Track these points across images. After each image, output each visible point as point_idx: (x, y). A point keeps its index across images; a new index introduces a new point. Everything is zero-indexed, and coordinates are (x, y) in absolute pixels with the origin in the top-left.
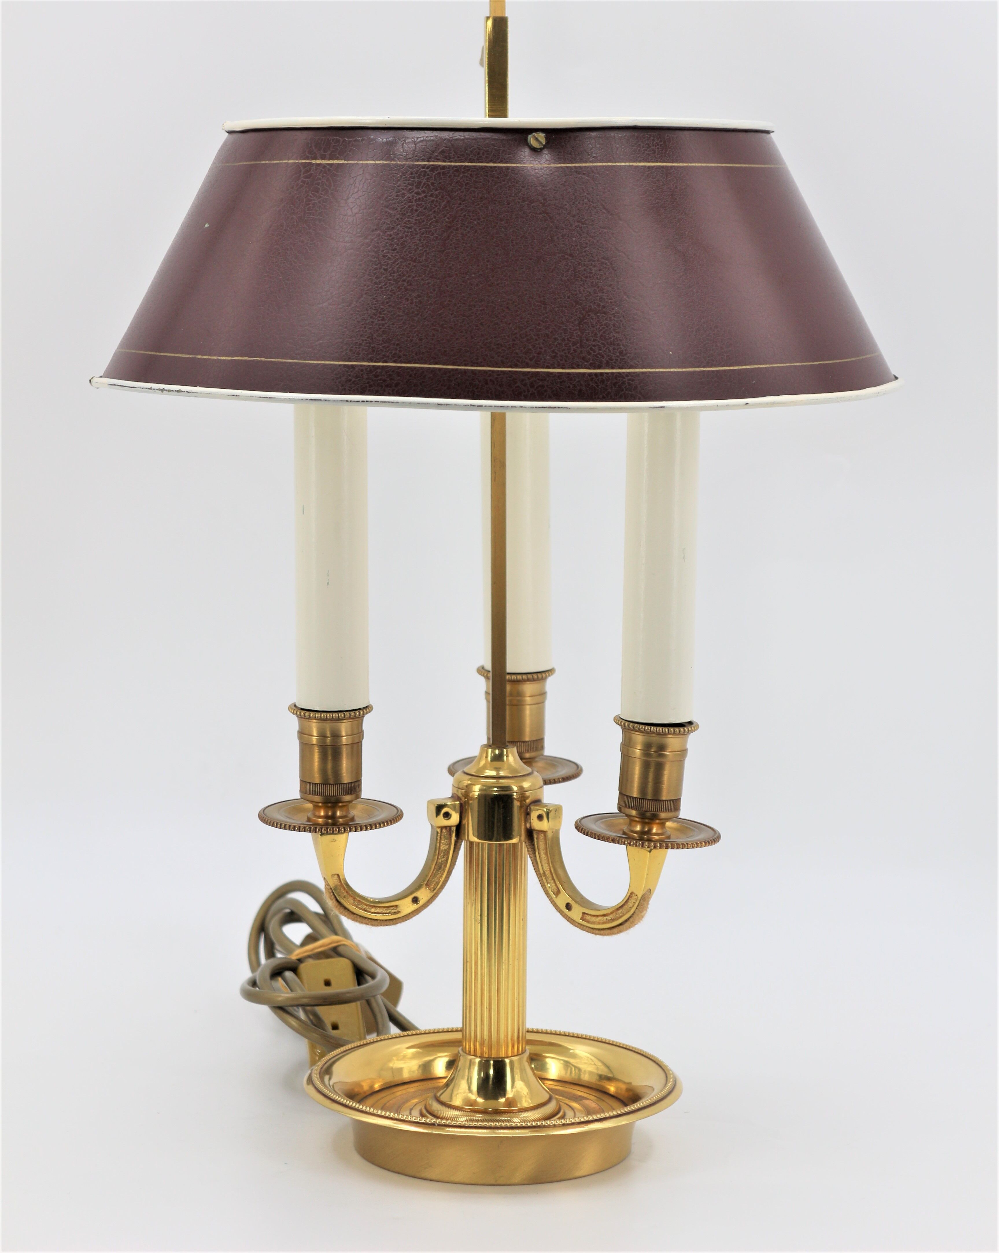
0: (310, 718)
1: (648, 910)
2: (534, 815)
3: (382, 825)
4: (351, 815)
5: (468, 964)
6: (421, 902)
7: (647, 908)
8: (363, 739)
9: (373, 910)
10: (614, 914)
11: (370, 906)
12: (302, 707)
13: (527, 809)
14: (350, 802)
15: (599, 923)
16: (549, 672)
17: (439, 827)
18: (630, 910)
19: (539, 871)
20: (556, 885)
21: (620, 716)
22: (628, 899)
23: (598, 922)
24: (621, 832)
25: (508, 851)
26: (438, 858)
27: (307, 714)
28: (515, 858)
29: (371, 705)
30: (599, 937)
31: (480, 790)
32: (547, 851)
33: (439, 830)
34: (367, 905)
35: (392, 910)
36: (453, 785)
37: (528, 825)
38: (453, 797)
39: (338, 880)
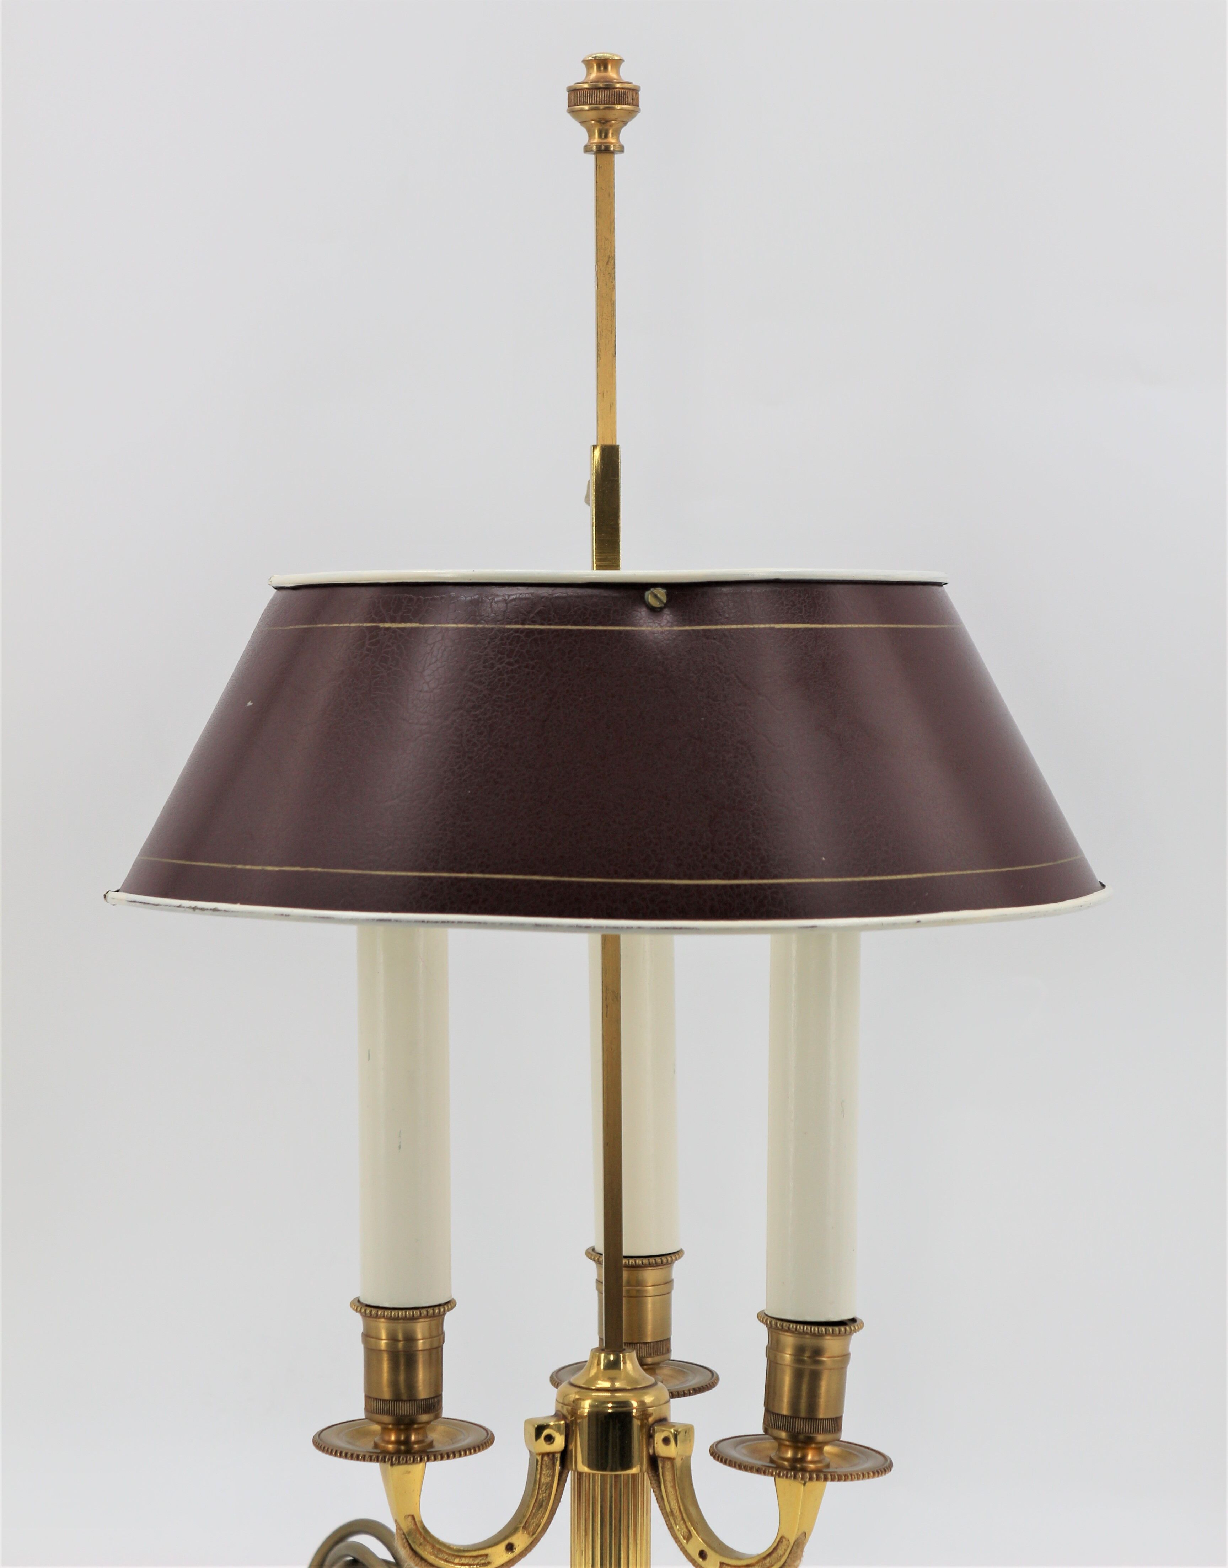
0: (377, 1317)
2: (659, 1437)
3: (467, 1452)
4: (428, 1440)
6: (518, 1550)
7: (802, 1556)
8: (443, 1342)
9: (457, 1561)
11: (453, 1555)
12: (368, 1303)
13: (650, 1430)
14: (428, 1423)
16: (676, 1254)
17: (539, 1454)
18: (780, 1559)
19: (665, 1509)
20: (687, 1527)
21: (765, 1311)
22: (777, 1545)
24: (768, 1460)
25: (626, 1484)
26: (538, 1493)
27: (374, 1312)
28: (635, 1495)
29: (453, 1299)
31: (591, 1406)
32: (675, 1484)
33: (539, 1458)
34: (449, 1554)
35: (481, 1560)
36: (556, 1400)
37: (651, 1451)
38: (556, 1415)
39: (413, 1523)
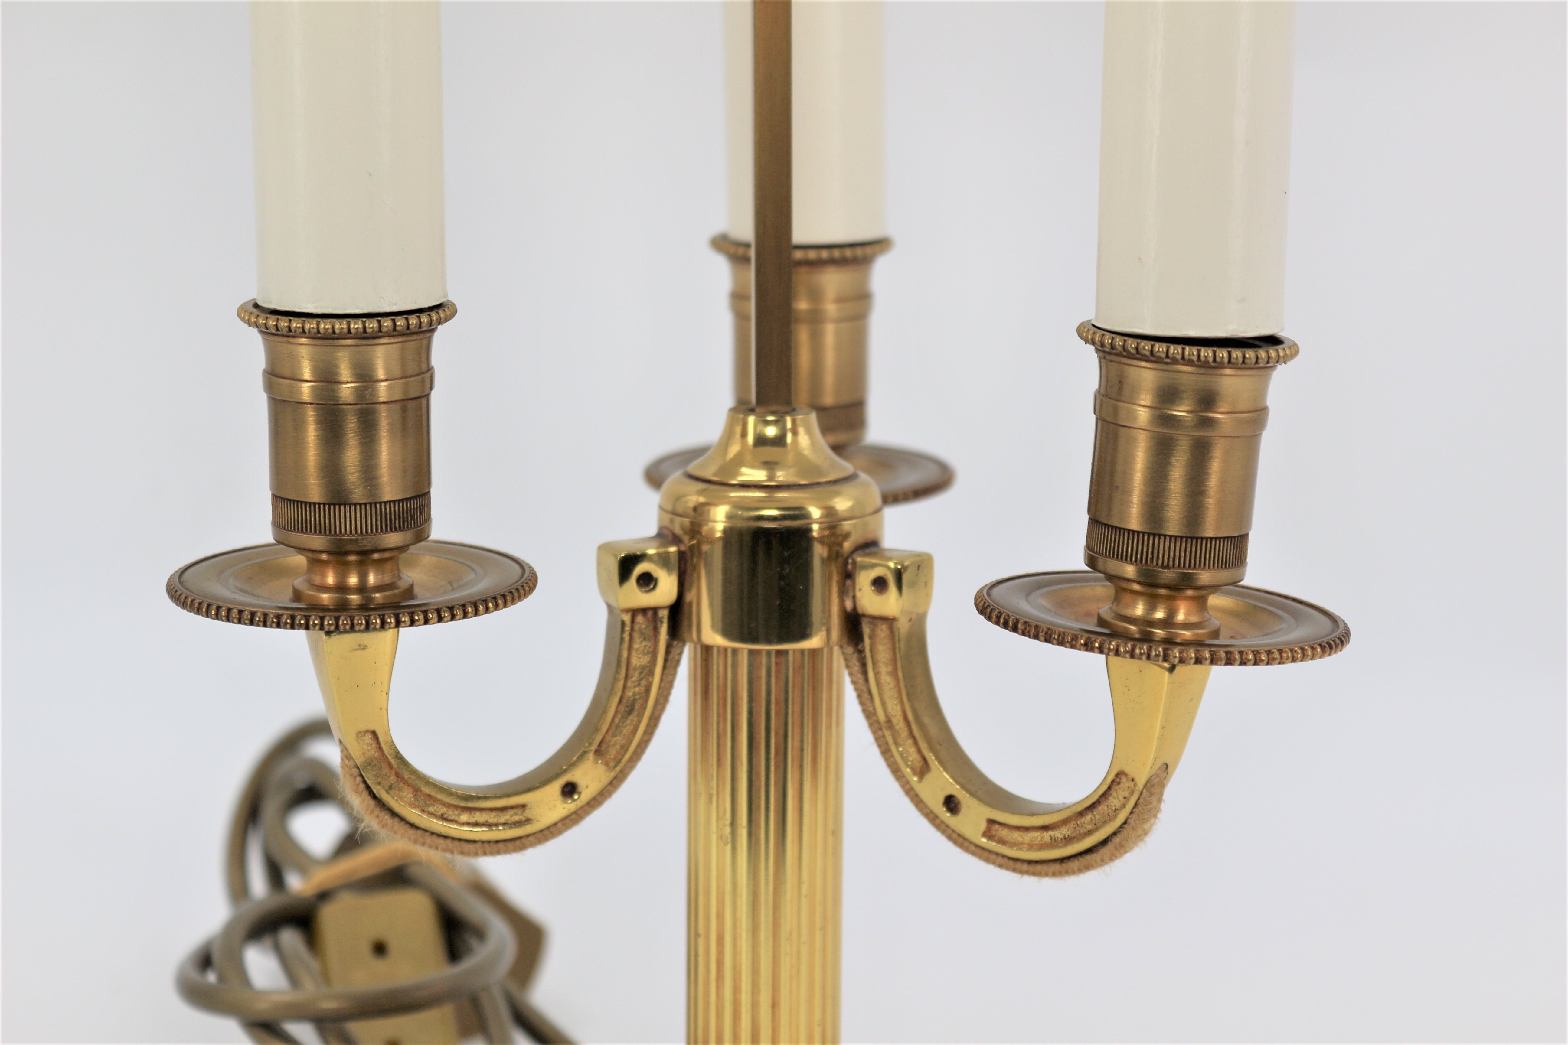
0: (290, 334)
1: (1160, 816)
2: (864, 579)
3: (481, 608)
4: (403, 585)
5: (701, 941)
6: (585, 796)
7: (1157, 810)
8: (431, 388)
9: (464, 817)
10: (1072, 824)
11: (457, 807)
12: (274, 307)
13: (846, 563)
14: (402, 549)
15: (1031, 847)
16: (880, 245)
17: (627, 611)
18: (1115, 817)
19: (875, 714)
20: (919, 751)
21: (1091, 320)
22: (1109, 788)
23: (1029, 845)
24: (1095, 620)
25: (799, 668)
26: (625, 687)
27: (284, 323)
28: (815, 687)
29: (449, 300)
30: (1029, 883)
31: (728, 518)
32: (895, 669)
33: (627, 618)
34: (449, 806)
35: (512, 816)
36: (659, 508)
37: (849, 605)
38: (660, 535)
39: (374, 746)
